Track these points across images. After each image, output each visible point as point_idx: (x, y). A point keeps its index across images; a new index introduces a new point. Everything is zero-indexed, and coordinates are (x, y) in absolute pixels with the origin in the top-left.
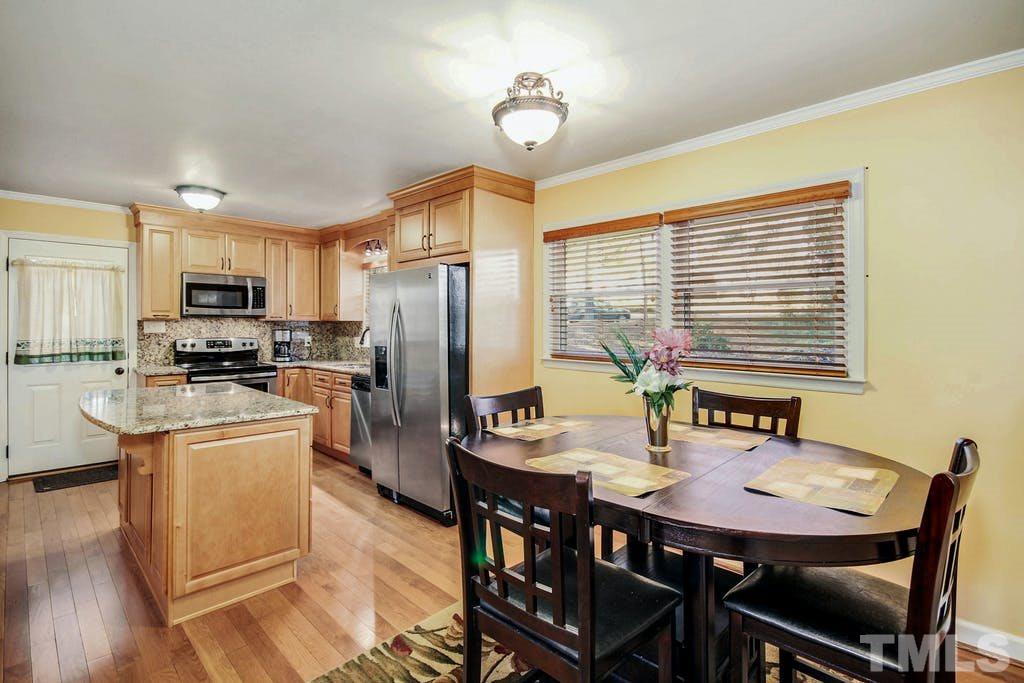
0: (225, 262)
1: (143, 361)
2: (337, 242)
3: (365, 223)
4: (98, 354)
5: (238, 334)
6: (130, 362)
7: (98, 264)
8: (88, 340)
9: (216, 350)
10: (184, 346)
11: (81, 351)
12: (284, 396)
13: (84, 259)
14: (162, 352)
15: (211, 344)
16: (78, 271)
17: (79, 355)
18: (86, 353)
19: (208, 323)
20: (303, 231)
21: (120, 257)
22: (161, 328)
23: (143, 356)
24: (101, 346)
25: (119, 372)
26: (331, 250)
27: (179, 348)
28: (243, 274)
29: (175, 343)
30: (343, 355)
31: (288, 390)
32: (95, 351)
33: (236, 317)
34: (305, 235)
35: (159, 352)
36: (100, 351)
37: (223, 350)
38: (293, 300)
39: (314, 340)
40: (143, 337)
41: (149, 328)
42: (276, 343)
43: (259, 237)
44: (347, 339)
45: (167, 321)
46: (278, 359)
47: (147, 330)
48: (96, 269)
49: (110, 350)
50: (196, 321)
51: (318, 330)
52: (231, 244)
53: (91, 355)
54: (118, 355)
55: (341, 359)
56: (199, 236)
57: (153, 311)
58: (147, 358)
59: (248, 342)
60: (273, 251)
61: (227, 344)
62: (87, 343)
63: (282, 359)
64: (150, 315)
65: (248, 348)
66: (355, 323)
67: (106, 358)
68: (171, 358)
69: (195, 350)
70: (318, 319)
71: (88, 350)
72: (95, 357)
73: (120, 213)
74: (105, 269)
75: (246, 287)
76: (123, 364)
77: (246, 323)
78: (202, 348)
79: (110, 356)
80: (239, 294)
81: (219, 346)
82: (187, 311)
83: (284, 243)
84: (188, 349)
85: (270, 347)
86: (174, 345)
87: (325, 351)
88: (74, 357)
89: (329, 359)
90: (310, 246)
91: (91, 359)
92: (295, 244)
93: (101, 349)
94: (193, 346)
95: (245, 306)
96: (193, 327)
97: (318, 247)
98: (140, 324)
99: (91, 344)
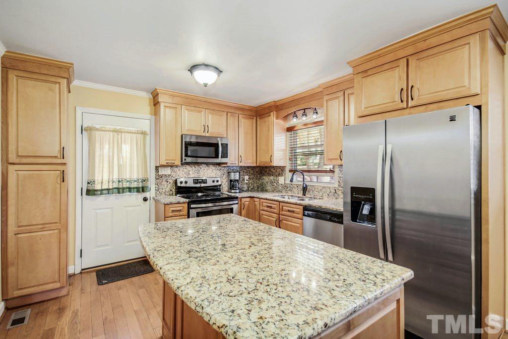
0: (206, 128)
1: (158, 193)
2: (272, 113)
3: (296, 98)
4: (134, 188)
5: (210, 175)
6: (151, 194)
7: (133, 129)
8: (128, 180)
9: (198, 185)
10: (181, 183)
11: (125, 186)
12: (241, 216)
13: (126, 127)
14: (169, 187)
15: (196, 181)
16: (123, 134)
17: (124, 189)
18: (127, 188)
19: (193, 168)
20: (247, 108)
21: (146, 125)
22: (168, 171)
23: (158, 189)
24: (136, 183)
25: (145, 199)
26: (266, 119)
27: (179, 185)
28: (214, 136)
29: (176, 180)
30: (269, 188)
31: (243, 212)
32: (132, 186)
33: (207, 164)
34: (249, 110)
35: (168, 187)
36: (135, 186)
37: (203, 185)
38: (242, 153)
39: (249, 178)
40: (159, 177)
41: (162, 172)
42: (231, 181)
43: (224, 111)
44: (272, 178)
45: (171, 166)
46: (233, 191)
47: (160, 173)
48: (132, 133)
49: (141, 186)
50: (187, 167)
51: (252, 172)
52: (208, 116)
53: (130, 189)
54: (145, 189)
55: (266, 191)
56: (192, 110)
57: (166, 160)
58: (160, 190)
59: (215, 179)
60: (231, 119)
61: (204, 182)
62: (128, 181)
63: (235, 191)
64: (164, 163)
65: (216, 184)
66: (280, 167)
67: (138, 191)
68: (174, 190)
69: (188, 185)
70: (255, 165)
71: (128, 186)
72: (132, 190)
73: (146, 97)
74: (138, 133)
75: (218, 144)
76: (147, 195)
77: (214, 168)
78: (191, 184)
79: (141, 189)
80: (213, 149)
81: (200, 183)
82: (185, 160)
83: (237, 115)
84: (183, 185)
85: (227, 183)
86: (176, 182)
87: (255, 185)
88: (120, 190)
89: (258, 191)
90: (250, 117)
91: (130, 191)
92: (243, 116)
93: (135, 185)
94: (186, 182)
95: (217, 157)
96: (185, 170)
97: (255, 118)
98: (157, 168)
99: (130, 181)
